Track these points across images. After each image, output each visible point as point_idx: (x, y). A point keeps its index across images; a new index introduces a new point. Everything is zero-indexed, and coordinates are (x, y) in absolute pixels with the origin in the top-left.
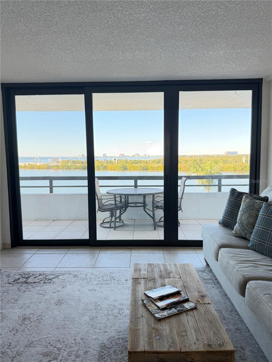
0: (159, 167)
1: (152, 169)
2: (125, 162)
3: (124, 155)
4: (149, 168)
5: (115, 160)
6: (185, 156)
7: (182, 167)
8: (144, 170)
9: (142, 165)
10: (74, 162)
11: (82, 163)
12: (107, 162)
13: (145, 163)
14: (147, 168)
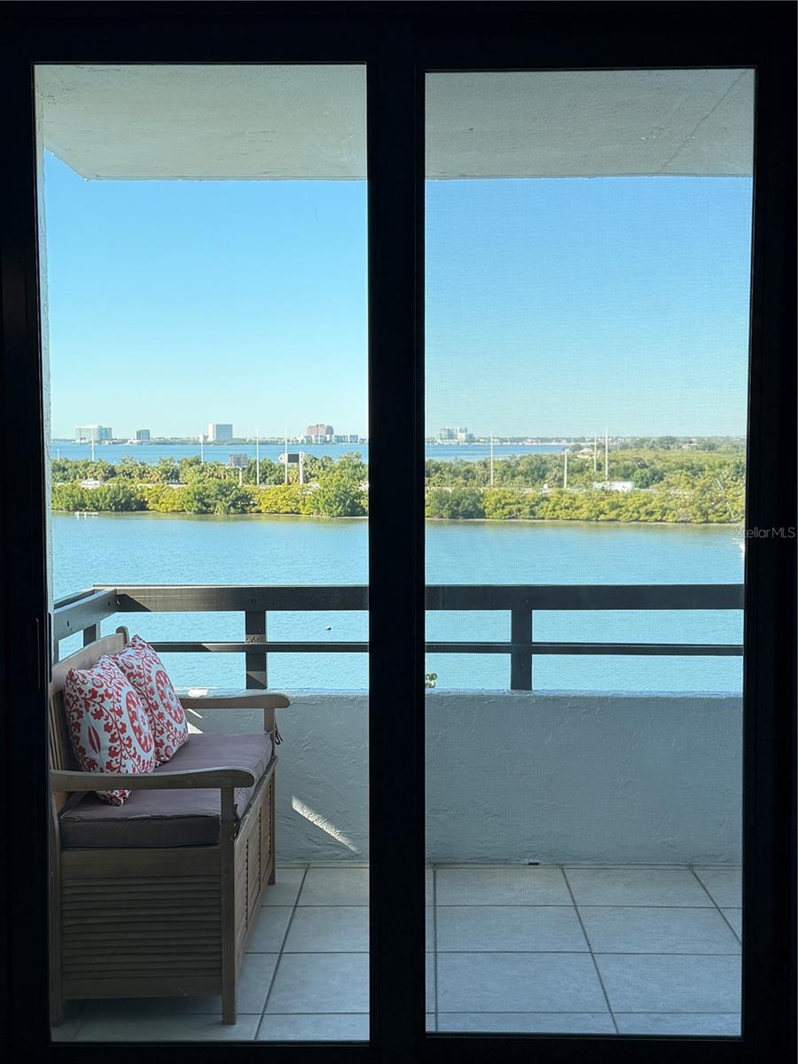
0: (545, 504)
1: (506, 511)
2: (350, 471)
3: (330, 430)
4: (488, 504)
5: (293, 458)
6: (672, 440)
7: (671, 504)
8: (461, 520)
9: (450, 490)
10: (64, 469)
11: (106, 479)
12: (250, 471)
13: (461, 480)
14: (475, 506)
